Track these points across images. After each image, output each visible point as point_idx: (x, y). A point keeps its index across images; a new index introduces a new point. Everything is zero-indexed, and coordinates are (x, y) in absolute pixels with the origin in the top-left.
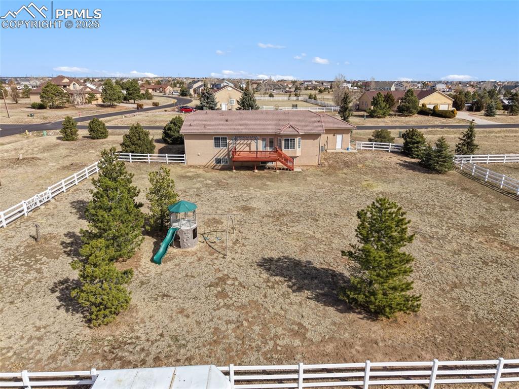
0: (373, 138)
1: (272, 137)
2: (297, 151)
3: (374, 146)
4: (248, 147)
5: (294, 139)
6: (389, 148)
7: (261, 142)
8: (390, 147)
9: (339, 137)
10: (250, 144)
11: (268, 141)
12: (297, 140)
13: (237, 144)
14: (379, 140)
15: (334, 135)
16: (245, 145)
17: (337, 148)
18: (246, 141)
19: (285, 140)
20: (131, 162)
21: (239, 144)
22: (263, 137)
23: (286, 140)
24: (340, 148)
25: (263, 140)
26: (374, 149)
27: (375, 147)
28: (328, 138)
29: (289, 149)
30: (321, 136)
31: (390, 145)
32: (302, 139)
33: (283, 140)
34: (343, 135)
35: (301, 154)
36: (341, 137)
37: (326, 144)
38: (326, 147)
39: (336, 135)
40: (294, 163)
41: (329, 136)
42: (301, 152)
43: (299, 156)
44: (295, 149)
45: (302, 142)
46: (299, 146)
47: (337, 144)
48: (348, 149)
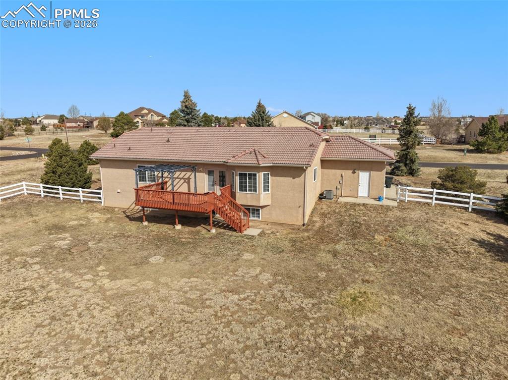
0: (440, 181)
1: (223, 170)
2: (262, 196)
3: (435, 196)
4: (186, 185)
5: (255, 175)
6: (468, 203)
7: (206, 176)
8: (472, 201)
9: (364, 177)
10: (189, 179)
11: (217, 175)
12: (260, 176)
13: (176, 178)
14: (449, 185)
15: (354, 172)
16: (182, 181)
17: (360, 194)
18: (183, 173)
19: (240, 175)
20: (42, 196)
21: (177, 178)
22: (209, 168)
23: (242, 176)
24: (367, 196)
25: (210, 173)
26: (434, 202)
27: (437, 199)
28: (342, 176)
29: (248, 192)
30: (306, 172)
31: (472, 198)
32: (271, 176)
33: (236, 175)
34: (371, 172)
35: (272, 201)
36: (368, 176)
37: (339, 187)
38: (339, 192)
39: (357, 172)
40: (259, 217)
41: (344, 172)
42: (272, 199)
43: (268, 205)
44: (257, 193)
45: (272, 180)
46: (266, 188)
47: (360, 187)
48: (379, 198)
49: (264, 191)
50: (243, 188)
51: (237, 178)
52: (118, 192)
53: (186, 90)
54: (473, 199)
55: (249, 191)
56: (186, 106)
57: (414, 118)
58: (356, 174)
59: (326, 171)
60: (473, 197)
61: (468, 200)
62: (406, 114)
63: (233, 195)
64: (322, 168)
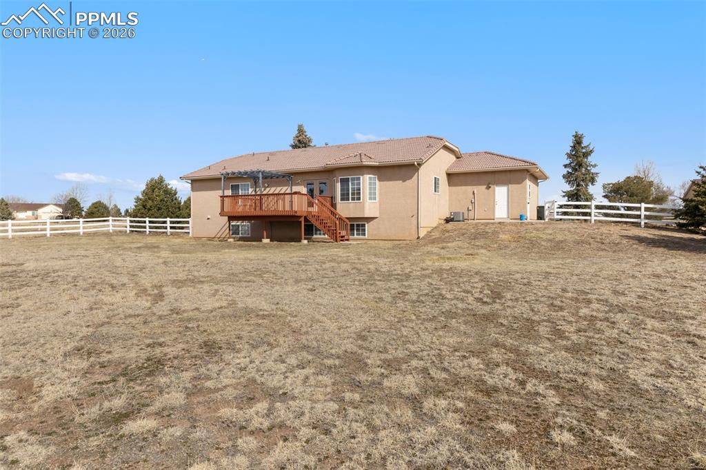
1: (324, 180)
2: (367, 205)
5: (359, 179)
7: (304, 190)
8: (644, 213)
9: (501, 193)
11: (317, 187)
12: (365, 179)
15: (488, 188)
17: (497, 215)
19: (342, 180)
20: (128, 231)
22: (308, 179)
23: (345, 182)
24: (506, 217)
28: (474, 194)
29: (350, 201)
30: (419, 171)
31: (643, 209)
32: (379, 181)
33: (337, 182)
34: (510, 185)
35: (380, 213)
36: (506, 190)
37: (470, 208)
38: (471, 213)
39: (492, 186)
40: (364, 234)
41: (477, 189)
42: (380, 210)
43: (376, 218)
44: (361, 200)
45: (380, 186)
46: (372, 197)
47: (497, 207)
48: (521, 216)
49: (370, 199)
50: (345, 197)
51: (339, 185)
52: (208, 219)
53: (300, 124)
54: (645, 211)
55: (352, 200)
56: (299, 141)
57: (582, 148)
58: (490, 189)
59: (454, 189)
60: (645, 208)
61: (638, 213)
62: (572, 145)
63: (334, 205)
64: (449, 186)
